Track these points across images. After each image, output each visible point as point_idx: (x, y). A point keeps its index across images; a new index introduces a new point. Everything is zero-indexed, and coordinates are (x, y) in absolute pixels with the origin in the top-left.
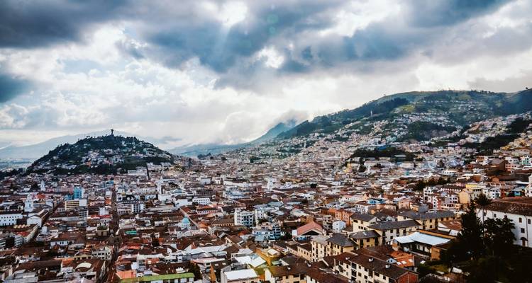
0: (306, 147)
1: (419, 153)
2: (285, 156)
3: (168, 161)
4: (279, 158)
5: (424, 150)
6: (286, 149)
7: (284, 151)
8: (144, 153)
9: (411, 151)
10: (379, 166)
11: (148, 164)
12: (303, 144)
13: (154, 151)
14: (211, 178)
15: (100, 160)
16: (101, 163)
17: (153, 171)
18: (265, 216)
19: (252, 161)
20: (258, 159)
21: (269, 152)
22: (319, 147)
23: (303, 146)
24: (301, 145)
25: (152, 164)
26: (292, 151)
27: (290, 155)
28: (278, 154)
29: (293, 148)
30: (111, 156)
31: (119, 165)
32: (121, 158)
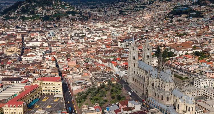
0: (149, 5)
1: (204, 11)
2: (137, 10)
3: (78, 14)
4: (134, 11)
5: (207, 10)
6: (138, 6)
7: (137, 7)
8: (66, 9)
9: (200, 11)
10: (179, 20)
11: (69, 15)
12: (147, 3)
13: (71, 8)
14: (103, 25)
15: (44, 13)
16: (45, 14)
17: (72, 19)
18: (128, 44)
19: (120, 14)
20: (123, 12)
21: (129, 8)
22: (155, 5)
23: (147, 4)
24: (146, 4)
25: (71, 15)
26: (141, 7)
27: (140, 10)
28: (133, 9)
29: (141, 5)
30: (49, 10)
31: (55, 16)
32: (54, 12)
